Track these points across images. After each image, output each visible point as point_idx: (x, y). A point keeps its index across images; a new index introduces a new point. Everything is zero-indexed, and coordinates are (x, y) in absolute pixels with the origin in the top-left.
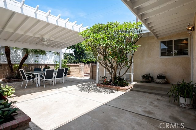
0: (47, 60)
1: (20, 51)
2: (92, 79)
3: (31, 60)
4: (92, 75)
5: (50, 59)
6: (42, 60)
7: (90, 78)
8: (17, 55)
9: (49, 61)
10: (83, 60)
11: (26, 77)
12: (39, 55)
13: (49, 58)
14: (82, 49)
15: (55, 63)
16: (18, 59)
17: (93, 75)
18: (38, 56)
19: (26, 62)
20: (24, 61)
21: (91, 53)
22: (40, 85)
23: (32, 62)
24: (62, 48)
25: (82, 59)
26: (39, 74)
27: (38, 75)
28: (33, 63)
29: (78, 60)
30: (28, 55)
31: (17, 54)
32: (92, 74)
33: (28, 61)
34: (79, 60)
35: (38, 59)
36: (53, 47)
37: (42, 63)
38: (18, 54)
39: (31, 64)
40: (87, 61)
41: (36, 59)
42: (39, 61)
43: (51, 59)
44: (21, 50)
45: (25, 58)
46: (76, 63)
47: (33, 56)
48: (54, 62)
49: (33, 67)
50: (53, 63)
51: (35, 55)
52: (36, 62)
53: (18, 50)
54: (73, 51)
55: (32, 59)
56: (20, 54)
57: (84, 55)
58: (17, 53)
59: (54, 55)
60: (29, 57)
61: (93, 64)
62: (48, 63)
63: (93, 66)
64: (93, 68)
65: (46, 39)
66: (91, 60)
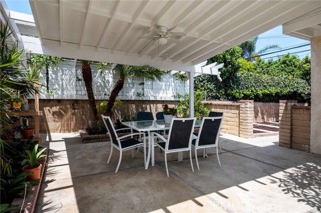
0: (161, 92)
1: (110, 73)
2: (291, 148)
3: (131, 92)
4: (289, 135)
5: (166, 89)
6: (150, 93)
7: (281, 144)
8: (104, 82)
9: (165, 95)
10: (235, 92)
11: (118, 139)
12: (145, 81)
13: (163, 86)
14: (233, 66)
15: (177, 99)
16: (106, 90)
17: (291, 137)
18: (143, 84)
19: (120, 97)
20: (117, 95)
21: (251, 75)
22: (153, 164)
23: (131, 97)
24: (195, 63)
25: (232, 90)
26: (151, 131)
27: (149, 133)
28: (133, 99)
29: (222, 91)
30: (125, 82)
31: (105, 79)
32: (291, 133)
33: (125, 94)
34: (226, 91)
35: (143, 89)
36: (175, 59)
37: (152, 98)
38: (107, 79)
39: (131, 101)
40: (245, 94)
41: (140, 91)
42: (145, 95)
43: (169, 90)
44: (111, 71)
45: (119, 87)
46: (219, 99)
47: (133, 84)
48: (175, 97)
49: (134, 106)
50: (173, 99)
51: (137, 82)
52: (139, 96)
53: (107, 71)
54: (219, 70)
55: (133, 90)
56: (111, 80)
57: (237, 82)
58: (104, 77)
59: (174, 82)
60: (126, 85)
61: (293, 104)
62: (163, 99)
63: (293, 108)
64: (292, 113)
65: (164, 30)
66: (252, 91)
